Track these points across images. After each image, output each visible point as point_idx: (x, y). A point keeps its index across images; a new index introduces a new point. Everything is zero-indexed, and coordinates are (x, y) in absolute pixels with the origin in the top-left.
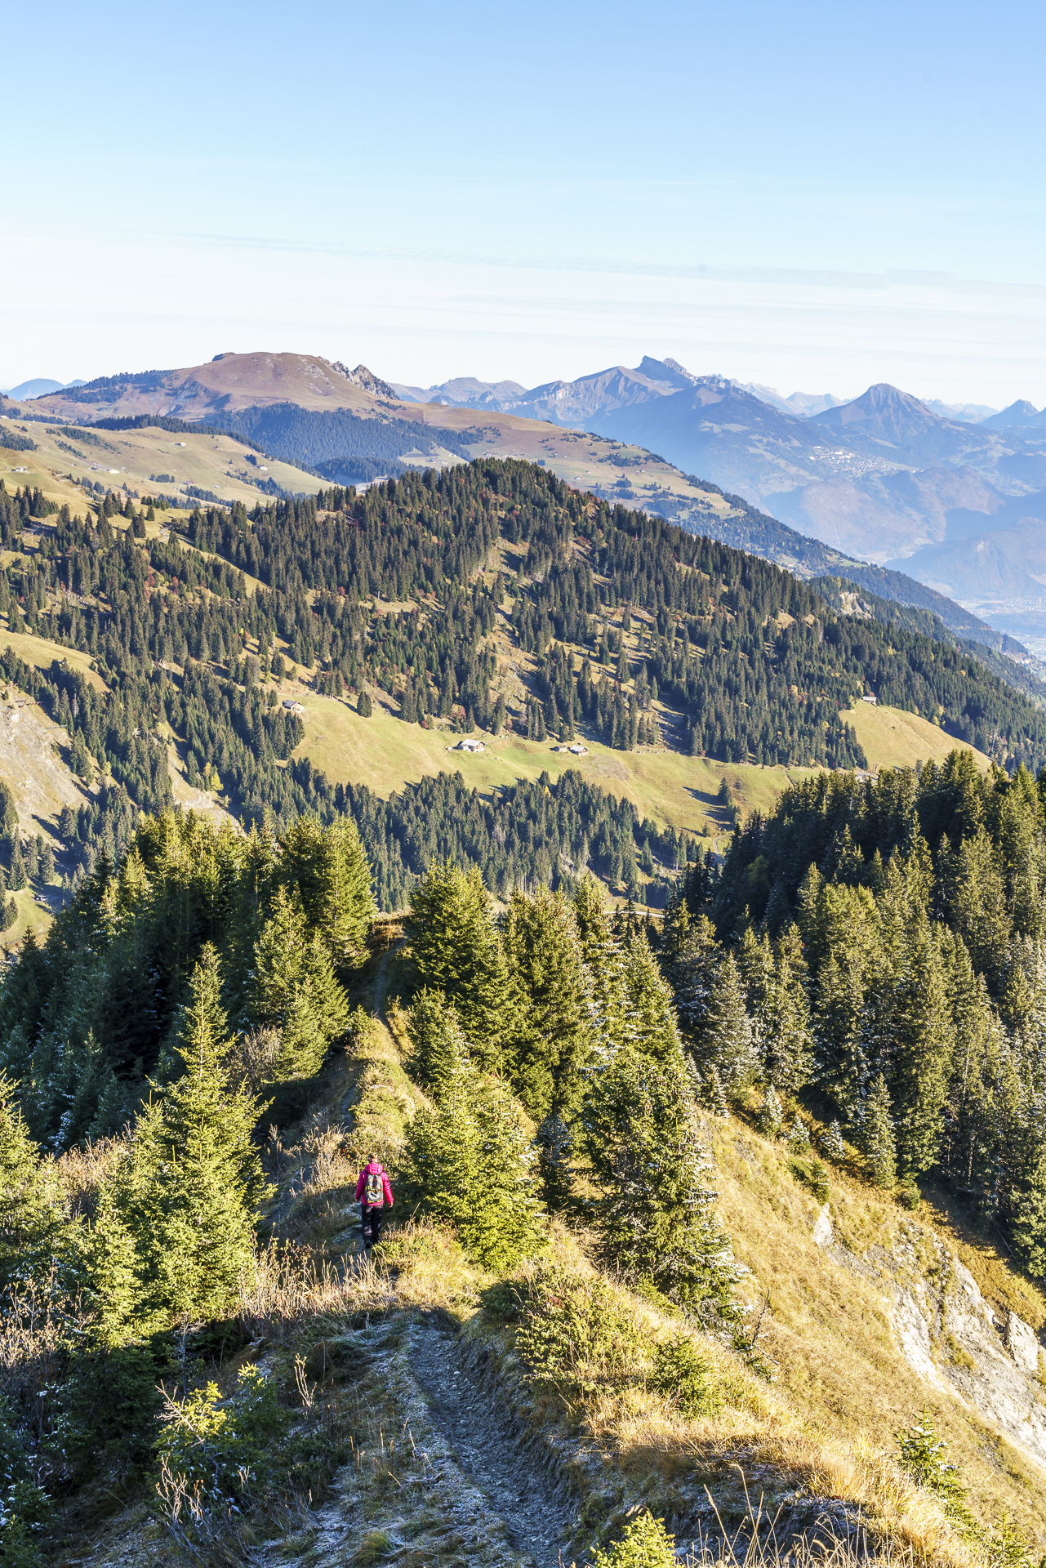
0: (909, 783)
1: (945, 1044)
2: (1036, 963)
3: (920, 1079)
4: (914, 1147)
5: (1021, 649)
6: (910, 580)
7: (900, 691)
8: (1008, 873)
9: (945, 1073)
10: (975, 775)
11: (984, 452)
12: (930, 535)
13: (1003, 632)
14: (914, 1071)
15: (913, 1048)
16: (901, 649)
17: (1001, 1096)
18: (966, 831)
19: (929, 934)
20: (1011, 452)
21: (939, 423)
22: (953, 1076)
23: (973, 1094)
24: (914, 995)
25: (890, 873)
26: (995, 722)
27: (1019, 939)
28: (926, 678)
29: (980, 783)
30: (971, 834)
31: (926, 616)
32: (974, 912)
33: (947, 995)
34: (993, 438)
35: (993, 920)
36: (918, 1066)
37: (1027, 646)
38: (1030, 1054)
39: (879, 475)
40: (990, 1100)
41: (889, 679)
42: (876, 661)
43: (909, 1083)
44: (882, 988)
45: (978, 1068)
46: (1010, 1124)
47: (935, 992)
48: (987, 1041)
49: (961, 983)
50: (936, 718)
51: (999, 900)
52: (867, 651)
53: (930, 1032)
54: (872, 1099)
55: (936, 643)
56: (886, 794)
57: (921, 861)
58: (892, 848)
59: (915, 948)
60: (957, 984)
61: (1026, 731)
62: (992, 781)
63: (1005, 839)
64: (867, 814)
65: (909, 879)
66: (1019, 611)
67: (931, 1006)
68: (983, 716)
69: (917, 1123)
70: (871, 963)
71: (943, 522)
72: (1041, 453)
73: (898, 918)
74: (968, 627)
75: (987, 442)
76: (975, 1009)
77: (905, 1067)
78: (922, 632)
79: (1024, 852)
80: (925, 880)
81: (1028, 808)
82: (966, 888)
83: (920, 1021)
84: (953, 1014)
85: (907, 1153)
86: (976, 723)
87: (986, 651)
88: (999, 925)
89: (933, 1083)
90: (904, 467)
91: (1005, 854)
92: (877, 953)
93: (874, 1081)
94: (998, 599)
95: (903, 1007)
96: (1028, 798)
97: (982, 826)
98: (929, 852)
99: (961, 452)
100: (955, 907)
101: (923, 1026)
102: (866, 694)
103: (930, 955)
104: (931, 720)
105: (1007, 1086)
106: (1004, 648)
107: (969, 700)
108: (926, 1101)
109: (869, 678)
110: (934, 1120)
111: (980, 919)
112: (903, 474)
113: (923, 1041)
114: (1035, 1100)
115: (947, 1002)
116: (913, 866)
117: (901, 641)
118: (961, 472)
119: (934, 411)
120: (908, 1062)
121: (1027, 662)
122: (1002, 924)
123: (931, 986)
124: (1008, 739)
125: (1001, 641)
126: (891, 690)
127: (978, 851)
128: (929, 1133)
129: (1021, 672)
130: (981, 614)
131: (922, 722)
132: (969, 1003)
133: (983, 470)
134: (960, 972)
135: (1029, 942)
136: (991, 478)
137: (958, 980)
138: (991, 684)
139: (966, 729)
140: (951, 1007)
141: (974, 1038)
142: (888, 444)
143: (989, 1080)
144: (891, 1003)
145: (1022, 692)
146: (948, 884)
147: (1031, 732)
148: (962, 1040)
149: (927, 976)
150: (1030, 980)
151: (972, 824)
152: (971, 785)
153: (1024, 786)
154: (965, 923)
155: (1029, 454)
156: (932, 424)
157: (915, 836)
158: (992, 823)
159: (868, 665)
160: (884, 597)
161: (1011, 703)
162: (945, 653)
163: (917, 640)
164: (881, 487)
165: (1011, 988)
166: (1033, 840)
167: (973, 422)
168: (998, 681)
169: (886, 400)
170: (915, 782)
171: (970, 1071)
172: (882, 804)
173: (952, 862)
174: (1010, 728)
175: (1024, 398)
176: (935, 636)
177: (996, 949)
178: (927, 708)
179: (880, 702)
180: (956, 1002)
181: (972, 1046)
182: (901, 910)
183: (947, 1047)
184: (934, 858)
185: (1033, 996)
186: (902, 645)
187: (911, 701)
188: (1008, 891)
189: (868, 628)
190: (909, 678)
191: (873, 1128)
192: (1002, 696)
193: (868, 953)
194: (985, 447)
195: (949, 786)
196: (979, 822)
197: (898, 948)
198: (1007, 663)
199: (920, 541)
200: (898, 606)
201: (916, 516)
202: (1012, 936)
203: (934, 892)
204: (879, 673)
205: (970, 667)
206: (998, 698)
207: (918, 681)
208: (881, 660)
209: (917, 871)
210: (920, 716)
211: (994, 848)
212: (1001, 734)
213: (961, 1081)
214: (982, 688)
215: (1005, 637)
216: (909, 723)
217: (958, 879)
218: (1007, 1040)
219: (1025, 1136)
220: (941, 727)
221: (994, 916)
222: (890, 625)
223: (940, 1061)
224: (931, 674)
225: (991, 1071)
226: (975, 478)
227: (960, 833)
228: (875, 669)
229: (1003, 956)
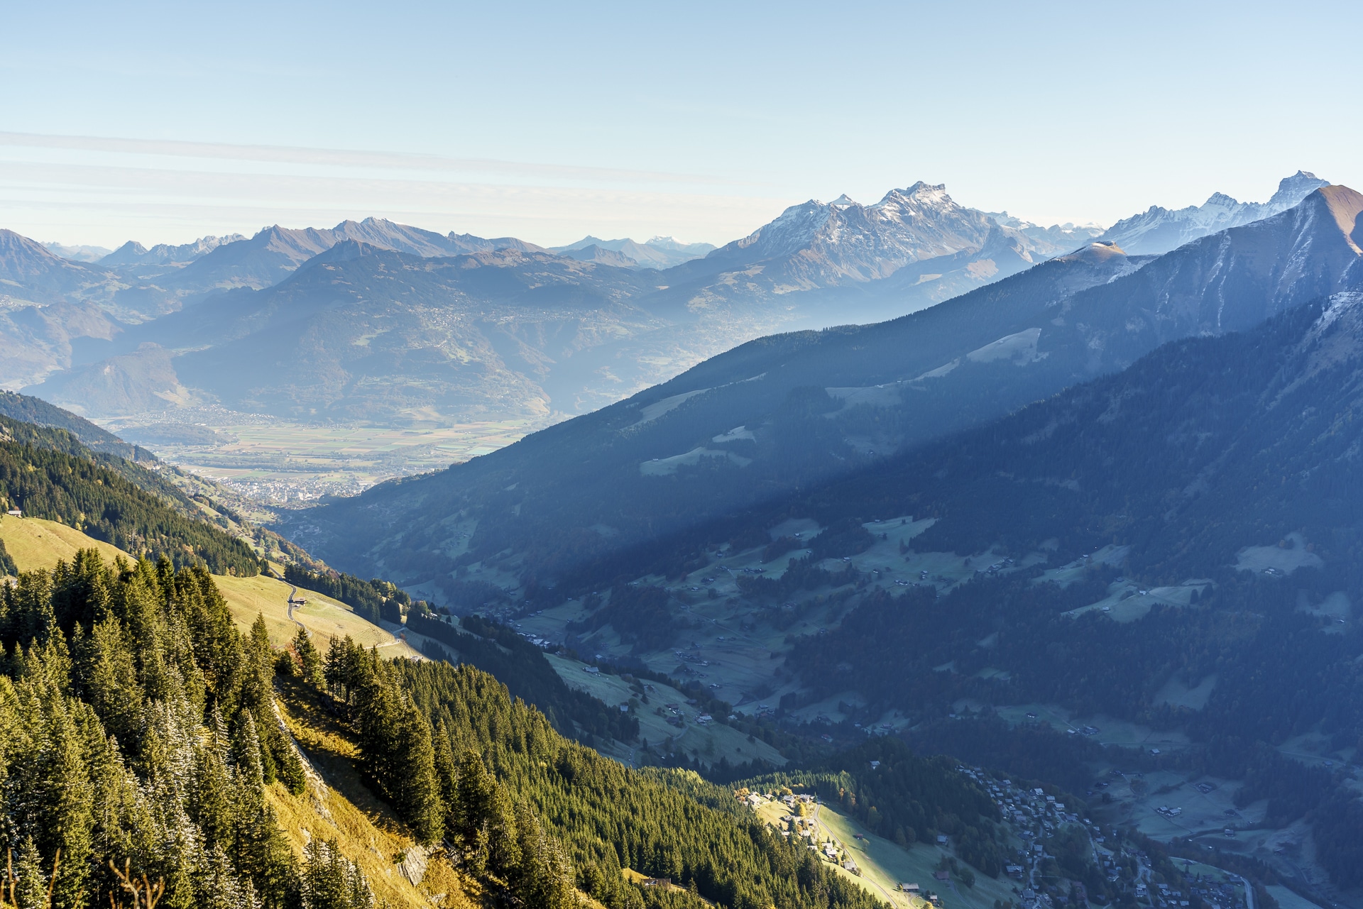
0: (45, 582)
1: (85, 800)
2: (166, 722)
3: (65, 834)
4: (66, 894)
5: (151, 457)
6: (44, 404)
7: (43, 504)
8: (137, 649)
9: (88, 825)
10: (102, 569)
11: (103, 288)
12: (59, 363)
13: (134, 443)
14: (59, 828)
15: (56, 809)
16: (41, 466)
17: (138, 838)
18: (97, 618)
19: (64, 709)
20: (126, 287)
21: (59, 263)
22: (95, 827)
23: (113, 839)
24: (53, 763)
25: (30, 662)
26: (133, 522)
27: (150, 703)
28: (66, 489)
29: (107, 575)
30: (101, 619)
31: (62, 435)
32: (108, 686)
33: (84, 759)
34: (109, 275)
35: (127, 691)
36: (62, 823)
37: (156, 454)
38: (161, 798)
39: (7, 311)
40: (128, 841)
41: (32, 493)
42: (18, 479)
43: (56, 839)
44: (24, 760)
45: (116, 817)
46: (148, 860)
47: (72, 757)
48: (122, 792)
49: (95, 746)
50: (78, 524)
51: (130, 673)
52: (8, 470)
53: (70, 793)
54: (23, 859)
55: (72, 457)
56: (24, 594)
57: (58, 648)
58: (31, 640)
59: (51, 723)
60: (91, 747)
61: (161, 528)
62: (117, 572)
63: (132, 621)
64: (8, 614)
65: (48, 665)
66: (147, 425)
67: (69, 770)
68: (121, 518)
69: (66, 874)
70: (13, 740)
71: (70, 348)
72: (153, 286)
73: (34, 699)
74: (102, 442)
75: (105, 278)
76: (109, 767)
77: (51, 826)
78: (60, 449)
79: (149, 630)
80: (63, 664)
81: (149, 591)
82: (100, 667)
83: (60, 784)
84: (90, 773)
85: (60, 901)
86: (116, 525)
87: (120, 462)
88: (133, 694)
89: (77, 836)
90: (30, 303)
91: (133, 633)
92: (18, 731)
93: (24, 843)
94: (127, 415)
95: (44, 775)
96: (149, 584)
97: (110, 611)
98: (65, 639)
99: (81, 288)
100: (93, 684)
101: (63, 788)
102: (11, 509)
103: (65, 726)
104: (73, 527)
105: (143, 827)
106: (137, 458)
107: (107, 506)
108: (73, 853)
109: (12, 494)
110: (81, 868)
111: (115, 692)
112: (30, 310)
113: (65, 801)
114: (168, 836)
115: (83, 765)
116: (51, 654)
117: (40, 458)
118: (83, 305)
119: (54, 252)
120: (54, 821)
121: (158, 468)
122: (134, 693)
123: (68, 752)
124: (145, 537)
125: (133, 451)
126: (34, 503)
127: (108, 634)
128: (77, 881)
129: (153, 478)
130: (113, 429)
131: (66, 529)
132: (104, 762)
133: (103, 303)
134: (93, 737)
135: (159, 705)
136: (111, 310)
137: (92, 744)
138: (126, 490)
139: (106, 531)
140: (88, 768)
141: (110, 791)
142: (13, 283)
143: (127, 825)
144: (34, 773)
145: (155, 495)
146: (84, 665)
147: (165, 529)
148: (100, 795)
149: (63, 744)
150: (161, 737)
151: (101, 611)
152: (99, 578)
153: (145, 573)
154: (102, 697)
155: (142, 288)
156: (53, 264)
157: (52, 626)
158: (119, 608)
159: (11, 483)
160: (22, 420)
161: (145, 504)
162: (81, 466)
163: (55, 456)
164: (9, 321)
165: (145, 747)
166: (156, 619)
167: (89, 261)
168: (131, 486)
169: (7, 243)
170: (50, 582)
171: (110, 820)
172: (21, 603)
173: (86, 645)
174: (146, 527)
175: (133, 240)
176: (72, 452)
177: (132, 716)
178: (69, 516)
179: (25, 515)
180: (92, 763)
181: (109, 798)
182: (37, 691)
183: (87, 802)
184: (70, 643)
185: (165, 750)
186: (41, 461)
187: (54, 512)
188: (139, 665)
189: (8, 449)
190: (50, 490)
191: (26, 884)
192: (136, 499)
193: (9, 732)
194: (103, 283)
195: (79, 580)
196: (108, 608)
197: (36, 724)
198: (139, 471)
199: (51, 368)
200: (35, 427)
201: (46, 346)
202: (144, 703)
203: (72, 674)
204: (22, 488)
205: (105, 476)
206: (133, 502)
207: (59, 493)
208: (23, 477)
209: (55, 657)
210: (63, 523)
211: (122, 629)
212: (139, 533)
213: (103, 830)
214: (118, 494)
215: (137, 448)
216: (53, 531)
217: (93, 659)
218: (141, 789)
219: (162, 867)
220: (84, 531)
221: (127, 688)
222: (28, 445)
223: (81, 816)
224: (70, 486)
225: (128, 817)
226: (96, 310)
227: (92, 619)
228: (18, 485)
229: (138, 720)
